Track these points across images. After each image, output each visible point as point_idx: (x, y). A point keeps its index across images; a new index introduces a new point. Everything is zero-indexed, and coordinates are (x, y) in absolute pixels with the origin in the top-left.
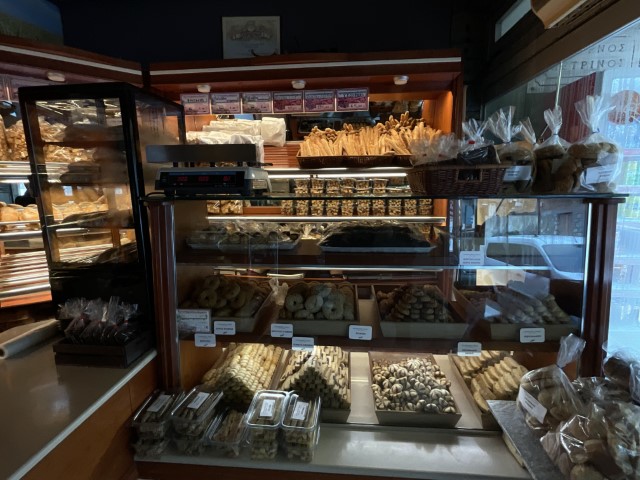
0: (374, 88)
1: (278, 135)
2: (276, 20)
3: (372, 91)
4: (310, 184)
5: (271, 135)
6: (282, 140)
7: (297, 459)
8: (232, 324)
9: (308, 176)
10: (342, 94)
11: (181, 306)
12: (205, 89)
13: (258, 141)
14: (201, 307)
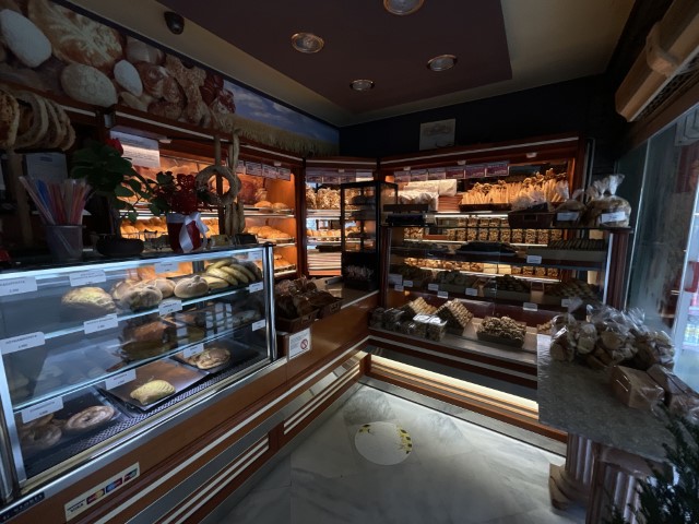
0: (513, 161)
1: (451, 189)
2: (454, 120)
3: (511, 163)
4: (467, 221)
5: (446, 189)
6: (453, 193)
7: (434, 339)
8: (411, 282)
9: (467, 216)
10: (490, 166)
11: (391, 272)
12: (408, 169)
13: (435, 196)
14: (399, 273)
